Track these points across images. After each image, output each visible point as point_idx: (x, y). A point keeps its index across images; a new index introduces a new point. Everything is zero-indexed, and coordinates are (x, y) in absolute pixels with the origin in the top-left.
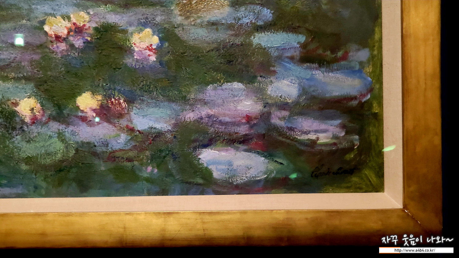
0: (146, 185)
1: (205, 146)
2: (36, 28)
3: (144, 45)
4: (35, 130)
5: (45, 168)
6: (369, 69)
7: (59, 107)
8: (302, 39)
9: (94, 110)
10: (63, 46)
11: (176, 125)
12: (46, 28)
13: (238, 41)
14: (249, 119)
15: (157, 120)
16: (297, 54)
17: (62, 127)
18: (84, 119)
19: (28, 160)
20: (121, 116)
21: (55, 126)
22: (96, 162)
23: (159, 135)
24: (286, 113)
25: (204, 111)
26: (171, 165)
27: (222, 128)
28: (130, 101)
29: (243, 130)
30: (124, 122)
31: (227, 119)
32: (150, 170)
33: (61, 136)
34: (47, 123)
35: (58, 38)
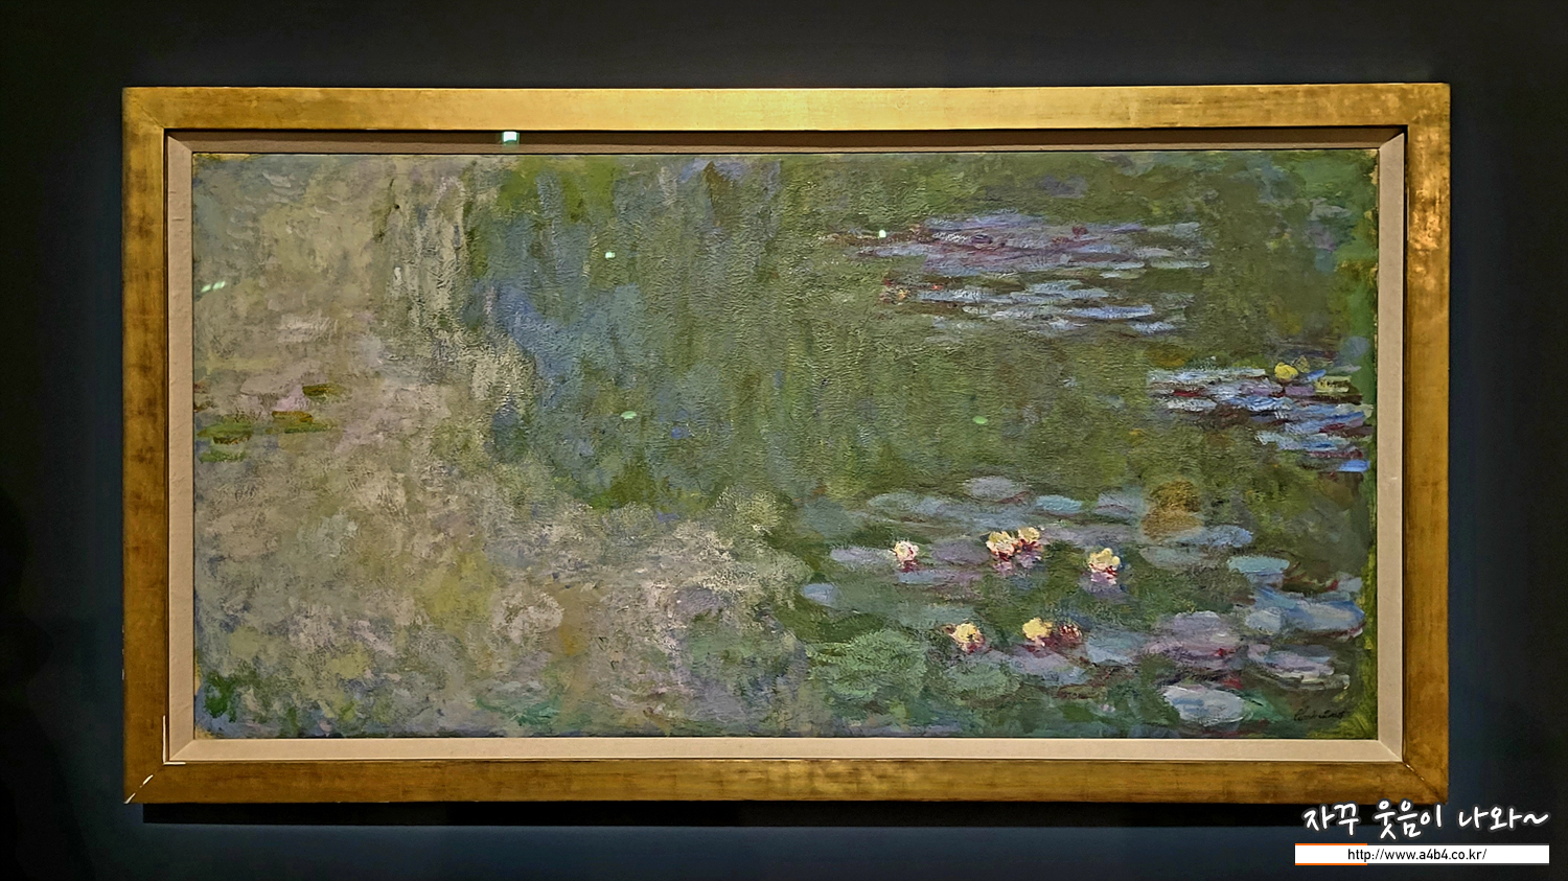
0: (1101, 726)
1: (1172, 683)
2: (977, 544)
3: (1102, 567)
4: (973, 659)
5: (984, 703)
6: (1361, 601)
7: (1002, 634)
8: (1286, 564)
9: (1043, 639)
10: (1008, 565)
11: (1138, 658)
12: (989, 544)
13: (1212, 565)
14: (1222, 653)
15: (1116, 652)
16: (1280, 581)
17: (1005, 657)
18: (1031, 649)
19: (964, 695)
20: (1074, 646)
21: (997, 656)
22: (1044, 698)
23: (1118, 668)
24: (1266, 648)
25: (1172, 643)
26: (1132, 703)
27: (1192, 663)
28: (1085, 630)
29: (1216, 665)
30: (1077, 653)
31: (1198, 653)
32: (1107, 709)
33: (1003, 666)
34: (987, 652)
35: (1002, 555)
